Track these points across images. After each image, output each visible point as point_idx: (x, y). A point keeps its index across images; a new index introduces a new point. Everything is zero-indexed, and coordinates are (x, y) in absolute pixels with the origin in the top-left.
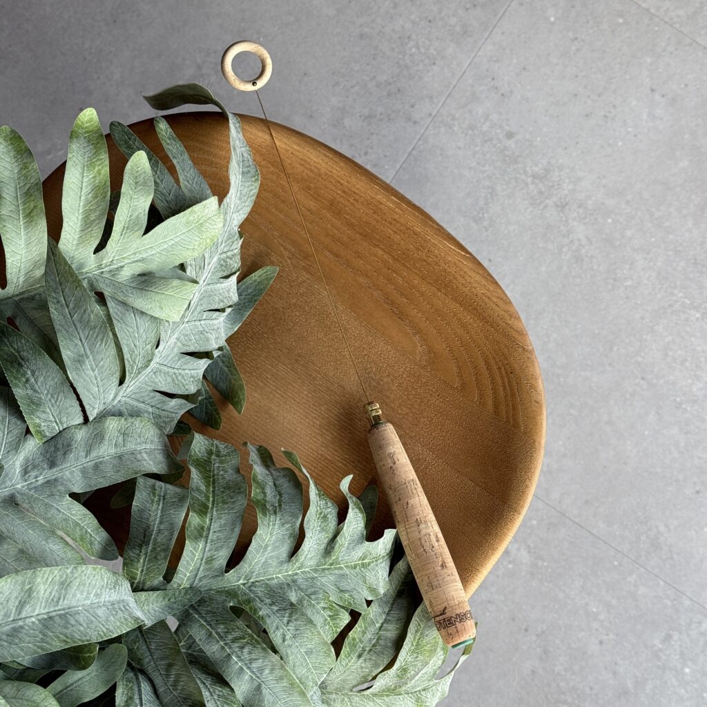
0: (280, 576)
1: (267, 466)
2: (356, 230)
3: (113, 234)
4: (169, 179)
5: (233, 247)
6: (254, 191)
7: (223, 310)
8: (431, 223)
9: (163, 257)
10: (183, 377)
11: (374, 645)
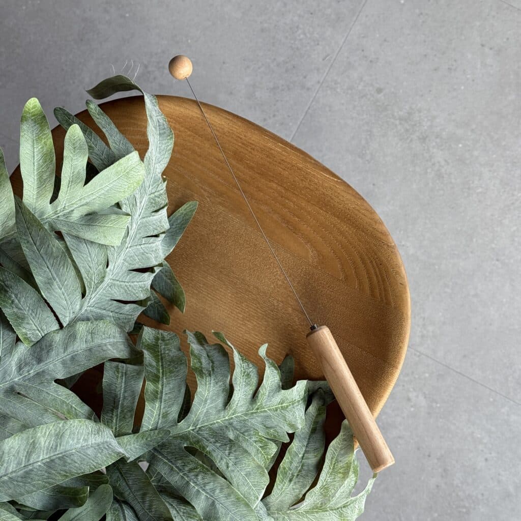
0: (219, 421)
2: (254, 171)
3: (61, 187)
4: (101, 143)
5: (159, 189)
6: (170, 147)
7: (157, 236)
9: (102, 200)
10: (133, 288)
11: (300, 471)
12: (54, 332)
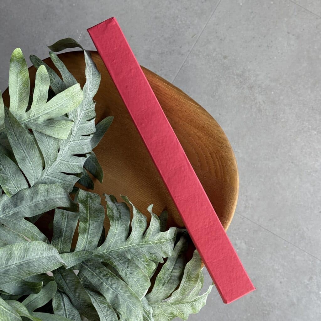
0: (122, 248)
1: (114, 202)
3: (33, 102)
4: (58, 77)
5: (91, 107)
6: (98, 82)
7: (89, 135)
8: (182, 94)
9: (57, 111)
10: (73, 166)
11: (169, 280)
12: (25, 189)
